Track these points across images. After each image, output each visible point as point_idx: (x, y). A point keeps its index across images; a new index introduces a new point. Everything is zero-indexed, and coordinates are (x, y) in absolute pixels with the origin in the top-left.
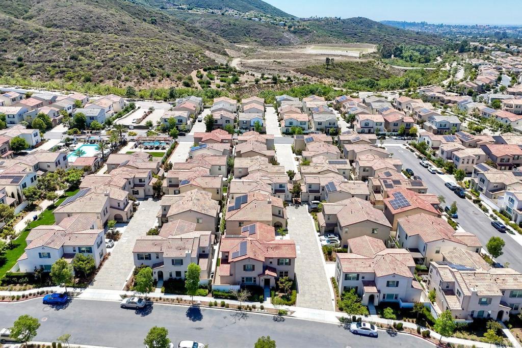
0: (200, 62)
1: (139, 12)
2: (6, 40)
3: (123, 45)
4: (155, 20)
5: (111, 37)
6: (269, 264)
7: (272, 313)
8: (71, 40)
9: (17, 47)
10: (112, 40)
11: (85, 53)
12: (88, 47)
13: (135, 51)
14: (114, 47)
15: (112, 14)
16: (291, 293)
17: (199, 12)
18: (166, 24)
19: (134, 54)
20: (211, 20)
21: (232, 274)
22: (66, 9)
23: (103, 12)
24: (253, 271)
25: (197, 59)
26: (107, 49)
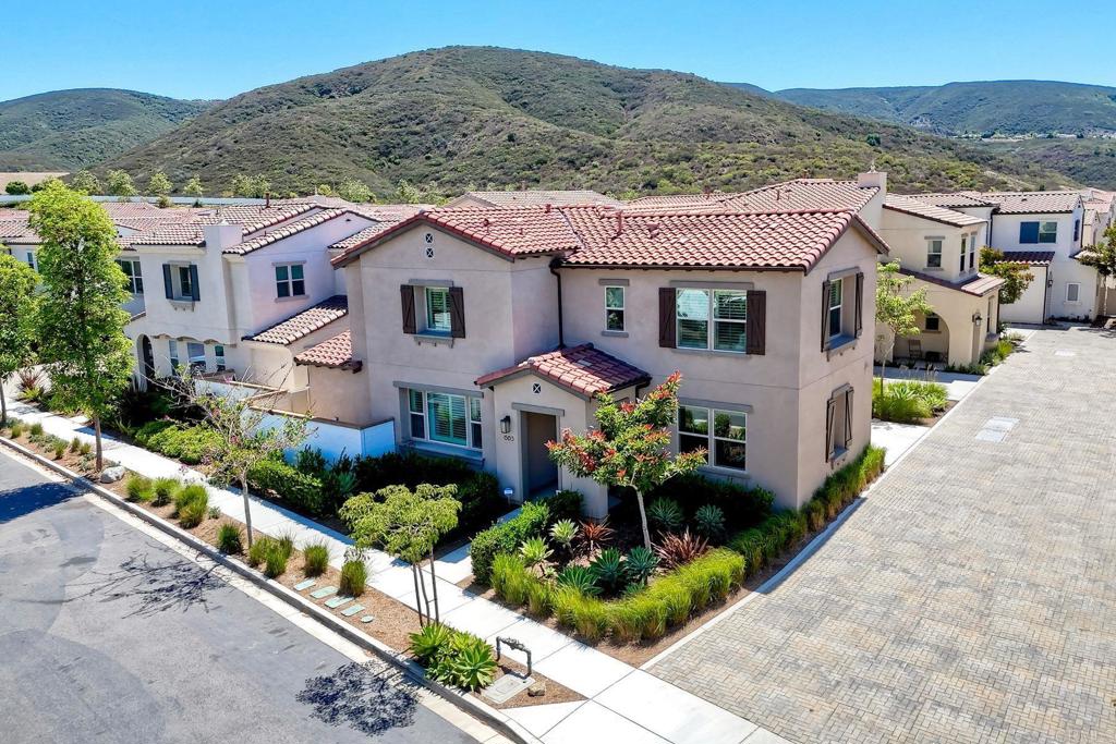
1: (839, 126)
3: (762, 158)
4: (878, 140)
5: (744, 146)
6: (603, 334)
7: (377, 635)
8: (657, 155)
9: (559, 174)
10: (743, 149)
11: (675, 174)
12: (684, 165)
13: (788, 167)
14: (741, 162)
15: (770, 120)
16: (681, 558)
17: (1011, 140)
18: (905, 147)
19: (781, 172)
20: (1040, 151)
21: (360, 363)
22: (677, 118)
23: (752, 118)
24: (457, 340)
25: (952, 182)
26: (724, 166)
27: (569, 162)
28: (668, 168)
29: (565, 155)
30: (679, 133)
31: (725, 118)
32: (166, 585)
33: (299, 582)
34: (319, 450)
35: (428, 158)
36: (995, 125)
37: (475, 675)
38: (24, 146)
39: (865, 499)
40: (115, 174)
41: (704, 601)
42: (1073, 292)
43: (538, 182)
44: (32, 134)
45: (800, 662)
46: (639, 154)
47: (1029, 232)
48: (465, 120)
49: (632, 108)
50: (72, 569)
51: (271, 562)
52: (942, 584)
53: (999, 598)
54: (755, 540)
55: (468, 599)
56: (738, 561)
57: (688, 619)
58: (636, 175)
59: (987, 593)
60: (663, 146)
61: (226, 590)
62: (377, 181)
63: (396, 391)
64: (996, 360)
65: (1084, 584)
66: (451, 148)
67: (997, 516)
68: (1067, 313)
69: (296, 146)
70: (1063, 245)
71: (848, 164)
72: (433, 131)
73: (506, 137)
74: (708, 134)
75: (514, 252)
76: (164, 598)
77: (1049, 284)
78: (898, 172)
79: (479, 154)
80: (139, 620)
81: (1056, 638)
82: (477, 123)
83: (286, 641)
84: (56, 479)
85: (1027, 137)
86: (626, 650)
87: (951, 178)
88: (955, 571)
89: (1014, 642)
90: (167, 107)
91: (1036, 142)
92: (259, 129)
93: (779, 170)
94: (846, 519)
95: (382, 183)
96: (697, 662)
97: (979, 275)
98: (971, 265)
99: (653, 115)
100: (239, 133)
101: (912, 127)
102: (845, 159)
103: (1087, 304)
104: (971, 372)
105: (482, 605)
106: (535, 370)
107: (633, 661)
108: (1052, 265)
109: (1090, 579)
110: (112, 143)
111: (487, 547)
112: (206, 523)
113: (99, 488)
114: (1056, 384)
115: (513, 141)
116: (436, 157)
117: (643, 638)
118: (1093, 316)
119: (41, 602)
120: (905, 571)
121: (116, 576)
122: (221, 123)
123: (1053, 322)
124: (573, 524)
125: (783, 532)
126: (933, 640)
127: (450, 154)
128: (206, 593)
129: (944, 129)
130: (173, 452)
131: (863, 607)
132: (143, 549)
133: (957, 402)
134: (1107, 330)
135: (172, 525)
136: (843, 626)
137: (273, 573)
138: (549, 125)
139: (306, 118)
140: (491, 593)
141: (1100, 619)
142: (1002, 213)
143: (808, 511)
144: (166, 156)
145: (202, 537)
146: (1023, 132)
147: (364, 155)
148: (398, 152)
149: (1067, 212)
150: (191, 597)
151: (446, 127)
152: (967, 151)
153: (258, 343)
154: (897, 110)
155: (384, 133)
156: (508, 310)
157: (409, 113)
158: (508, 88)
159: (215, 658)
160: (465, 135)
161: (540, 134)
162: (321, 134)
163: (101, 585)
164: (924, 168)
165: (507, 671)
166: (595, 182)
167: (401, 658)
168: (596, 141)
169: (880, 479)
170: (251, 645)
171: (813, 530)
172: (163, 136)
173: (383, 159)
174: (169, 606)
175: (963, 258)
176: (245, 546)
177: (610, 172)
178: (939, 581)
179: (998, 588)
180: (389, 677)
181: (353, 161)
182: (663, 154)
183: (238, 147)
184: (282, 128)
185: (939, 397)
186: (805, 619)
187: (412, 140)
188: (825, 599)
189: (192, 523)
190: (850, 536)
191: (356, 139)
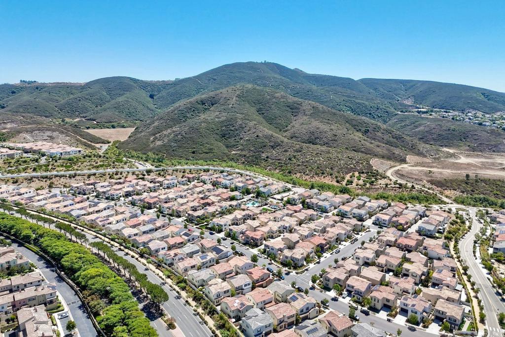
2: (266, 146)
4: (368, 130)
12: (299, 153)
27: (272, 147)
28: (295, 154)
30: (304, 133)
35: (235, 139)
43: (263, 153)
46: (289, 147)
48: (245, 127)
49: (295, 117)
66: (242, 136)
72: (237, 130)
73: (256, 135)
79: (249, 140)
82: (248, 128)
90: (142, 84)
100: (186, 130)
115: (258, 137)
116: (237, 139)
127: (241, 138)
139: (203, 125)
147: (218, 137)
148: (227, 136)
151: (240, 129)
155: (224, 129)
157: (230, 123)
158: (258, 106)
160: (245, 132)
162: (207, 131)
173: (223, 138)
181: (216, 140)
183: (186, 136)
187: (231, 132)
191: (216, 131)
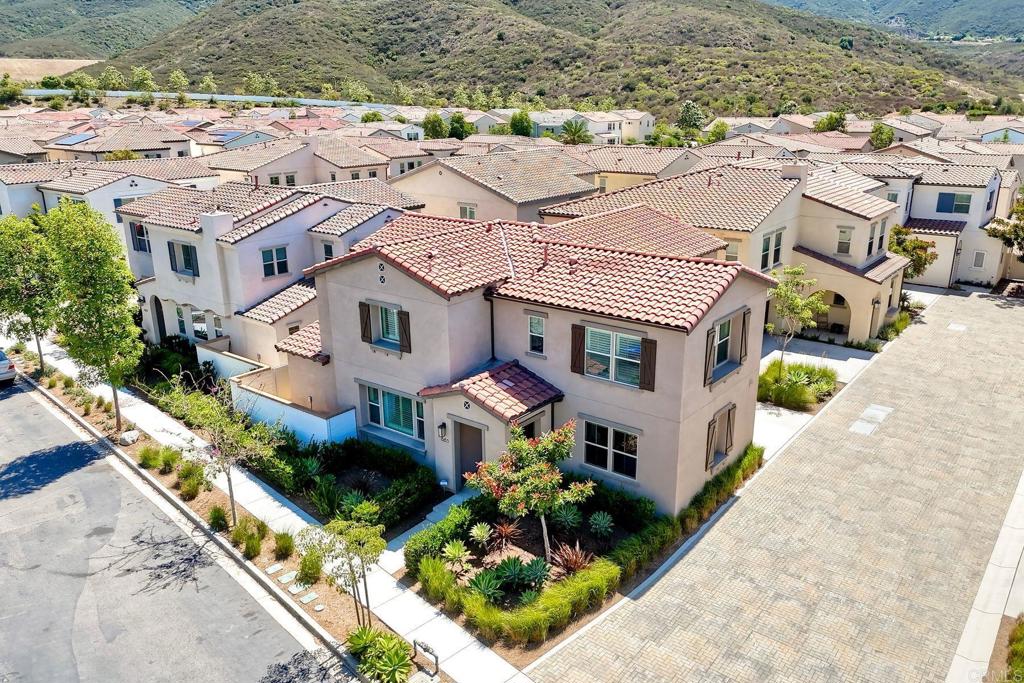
0: (919, 96)
1: (815, 29)
2: (532, 62)
3: (736, 63)
4: (850, 43)
5: (720, 51)
6: (527, 353)
7: (326, 624)
8: (637, 58)
9: (544, 74)
10: (719, 53)
11: (652, 78)
12: (662, 68)
13: (760, 73)
14: (715, 67)
15: (748, 23)
16: (570, 569)
17: (980, 43)
18: (877, 51)
19: (753, 79)
20: (1007, 55)
21: (328, 357)
22: (658, 19)
23: (730, 20)
24: (405, 354)
25: (915, 91)
26: (699, 71)
27: (554, 62)
28: (647, 71)
29: (551, 56)
30: (659, 34)
31: (704, 20)
32: (167, 561)
33: (270, 565)
34: (294, 432)
35: (423, 55)
36: (968, 27)
37: (394, 674)
38: (57, 32)
39: (739, 497)
40: (138, 71)
41: (582, 608)
42: (979, 259)
43: (524, 81)
44: (63, 19)
45: (647, 672)
46: (620, 57)
47: (946, 203)
48: (458, 17)
49: (617, 7)
50: (96, 540)
51: (249, 542)
52: (778, 596)
53: (819, 614)
54: (633, 548)
55: (400, 591)
56: (614, 570)
57: (569, 623)
58: (616, 78)
59: (811, 608)
60: (642, 49)
61: (214, 568)
62: (375, 78)
63: (357, 386)
64: (892, 335)
65: (893, 602)
66: (445, 46)
67: (842, 522)
68: (972, 277)
69: (301, 42)
70: (975, 217)
71: (817, 71)
72: (428, 28)
73: (495, 36)
74: (686, 35)
75: (450, 292)
76: (165, 575)
77: (957, 252)
78: (865, 80)
79: (470, 52)
80: (145, 598)
81: (854, 659)
82: (468, 22)
83: (255, 625)
84: (85, 437)
85: (997, 40)
86: (515, 652)
87: (915, 87)
88: (792, 582)
89: (819, 661)
91: (1003, 46)
92: (268, 23)
93: (751, 77)
94: (717, 520)
95: (380, 79)
96: (567, 668)
97: (888, 254)
98: (880, 246)
99: (636, 15)
100: (249, 27)
101: (886, 29)
102: (816, 66)
103: (991, 271)
104: (867, 349)
105: (410, 597)
106: (464, 392)
107: (518, 664)
108: (962, 235)
109: (899, 597)
110: (134, 30)
111: (416, 550)
112: (202, 495)
113: (119, 450)
114: (937, 366)
115: (503, 40)
116: (431, 53)
117: (529, 642)
118: (994, 282)
119: (70, 575)
120: (752, 580)
121: (128, 550)
122: (232, 15)
123: (958, 287)
124: (489, 527)
125: (657, 541)
126: (756, 656)
127: (444, 52)
128: (200, 572)
129: (917, 29)
130: (179, 414)
131: (708, 617)
132: (151, 521)
133: (845, 384)
134: (1004, 298)
135: (174, 495)
136: (689, 636)
137: (250, 555)
138: (536, 24)
139: (310, 13)
140: (418, 586)
141: (895, 641)
142: (923, 184)
143: (683, 518)
144: (184, 48)
145: (197, 511)
146: (993, 34)
147: (363, 50)
148: (395, 48)
149: (981, 187)
150: (185, 575)
151: (440, 24)
152: (936, 56)
153: (248, 319)
154: (874, 8)
155: (383, 29)
156: (445, 337)
157: (406, 10)
159: (200, 640)
160: (457, 33)
161: (527, 34)
162: (324, 29)
163: (116, 559)
164: (890, 76)
165: (420, 668)
166: (577, 82)
167: (342, 650)
168: (580, 42)
169: (756, 475)
170: (228, 629)
171: (687, 533)
172: (180, 26)
173: (382, 56)
174: (168, 584)
175: (871, 245)
176: (231, 524)
177: (592, 73)
178: (776, 593)
179: (821, 602)
180: (332, 666)
181: (354, 57)
182: (643, 57)
183: (248, 41)
184: (289, 24)
185: (827, 383)
186: (660, 629)
187: (409, 36)
188: (681, 608)
189: (189, 497)
190: (717, 540)
191: (357, 34)
